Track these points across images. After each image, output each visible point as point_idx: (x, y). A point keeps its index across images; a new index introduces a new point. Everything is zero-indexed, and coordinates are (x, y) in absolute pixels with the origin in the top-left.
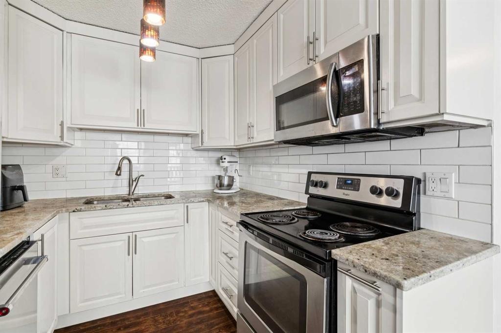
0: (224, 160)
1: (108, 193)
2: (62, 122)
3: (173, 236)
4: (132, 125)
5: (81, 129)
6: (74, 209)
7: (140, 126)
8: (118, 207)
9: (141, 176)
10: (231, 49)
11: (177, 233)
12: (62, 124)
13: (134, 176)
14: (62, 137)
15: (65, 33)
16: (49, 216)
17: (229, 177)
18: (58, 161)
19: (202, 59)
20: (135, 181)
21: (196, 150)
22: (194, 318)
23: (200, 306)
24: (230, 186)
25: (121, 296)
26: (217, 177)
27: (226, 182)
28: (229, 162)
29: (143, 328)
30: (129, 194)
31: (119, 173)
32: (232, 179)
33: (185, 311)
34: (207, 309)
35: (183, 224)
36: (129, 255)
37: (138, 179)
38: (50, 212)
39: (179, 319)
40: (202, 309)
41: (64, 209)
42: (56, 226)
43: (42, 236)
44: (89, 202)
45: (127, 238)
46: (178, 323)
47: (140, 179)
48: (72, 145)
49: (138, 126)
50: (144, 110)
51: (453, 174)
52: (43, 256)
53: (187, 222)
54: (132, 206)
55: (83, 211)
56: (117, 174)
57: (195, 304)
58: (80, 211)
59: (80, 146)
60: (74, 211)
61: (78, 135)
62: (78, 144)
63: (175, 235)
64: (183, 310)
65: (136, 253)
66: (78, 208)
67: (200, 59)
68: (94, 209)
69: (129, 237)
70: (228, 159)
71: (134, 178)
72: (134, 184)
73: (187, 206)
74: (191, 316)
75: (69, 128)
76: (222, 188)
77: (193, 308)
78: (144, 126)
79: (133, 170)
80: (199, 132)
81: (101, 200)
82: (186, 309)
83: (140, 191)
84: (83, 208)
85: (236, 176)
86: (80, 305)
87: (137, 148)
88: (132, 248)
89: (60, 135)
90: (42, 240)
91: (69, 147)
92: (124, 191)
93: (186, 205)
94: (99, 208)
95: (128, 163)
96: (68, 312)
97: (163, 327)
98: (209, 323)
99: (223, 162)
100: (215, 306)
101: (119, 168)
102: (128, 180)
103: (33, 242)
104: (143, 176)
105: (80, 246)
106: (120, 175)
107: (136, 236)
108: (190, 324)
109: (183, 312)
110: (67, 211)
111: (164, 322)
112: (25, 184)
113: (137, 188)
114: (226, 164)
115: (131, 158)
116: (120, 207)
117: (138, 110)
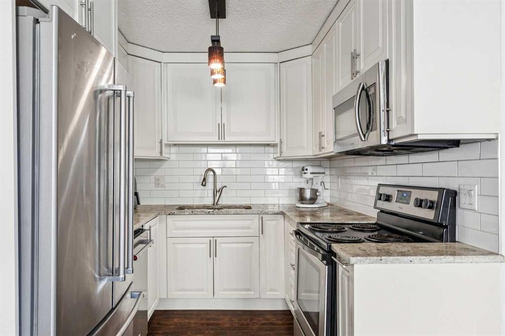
0: (306, 171)
1: (197, 202)
2: (161, 140)
3: (249, 245)
4: (214, 139)
5: (175, 145)
6: (169, 212)
7: (221, 139)
8: (202, 213)
9: (224, 187)
10: (309, 50)
11: (252, 243)
12: (161, 142)
13: (219, 187)
14: (161, 153)
15: (162, 64)
16: (153, 215)
17: (312, 189)
18: (159, 172)
19: (280, 63)
20: (219, 192)
21: (279, 160)
22: (265, 326)
23: (274, 319)
24: (313, 200)
25: (204, 293)
26: (299, 190)
27: (308, 194)
28: (312, 173)
29: (221, 322)
30: (214, 204)
31: (204, 184)
32: (315, 192)
33: (259, 320)
34: (280, 322)
35: (258, 235)
36: (210, 257)
37: (221, 190)
38: (154, 213)
39: (252, 323)
40: (275, 322)
41: (163, 212)
42: (158, 224)
43: (150, 227)
44: (181, 208)
45: (209, 242)
46: (251, 326)
47: (223, 191)
48: (168, 158)
49: (219, 139)
50: (224, 124)
51: (477, 186)
52: (151, 240)
53: (262, 234)
54: (212, 213)
55: (176, 215)
56: (202, 185)
57: (269, 317)
58: (173, 214)
59: (175, 159)
60: (169, 214)
61: (173, 149)
62: (173, 157)
63: (251, 244)
64: (257, 319)
65: (216, 256)
66: (173, 212)
67: (278, 64)
68: (183, 214)
69: (210, 241)
70: (310, 170)
71: (218, 189)
72: (218, 194)
73: (262, 217)
74: (264, 324)
75: (166, 145)
76: (304, 202)
77: (267, 319)
78: (224, 139)
79: (217, 181)
80: (278, 142)
81: (190, 207)
82: (260, 319)
83: (223, 201)
84: (176, 212)
85: (320, 188)
86: (175, 293)
87: (221, 159)
88: (213, 252)
89: (160, 151)
90: (150, 230)
91: (166, 160)
92: (209, 201)
93: (260, 216)
94: (188, 213)
95: (213, 174)
96: (166, 297)
97: (237, 326)
98: (278, 332)
99: (305, 173)
100: (288, 322)
101: (204, 179)
102: (213, 191)
103: (145, 230)
104: (226, 187)
105: (174, 243)
106: (205, 185)
107: (216, 240)
108: (260, 329)
109: (257, 320)
110: (165, 214)
111: (238, 323)
112: (138, 191)
113: (221, 198)
114: (309, 176)
115: (214, 169)
116: (204, 213)
117: (219, 124)
